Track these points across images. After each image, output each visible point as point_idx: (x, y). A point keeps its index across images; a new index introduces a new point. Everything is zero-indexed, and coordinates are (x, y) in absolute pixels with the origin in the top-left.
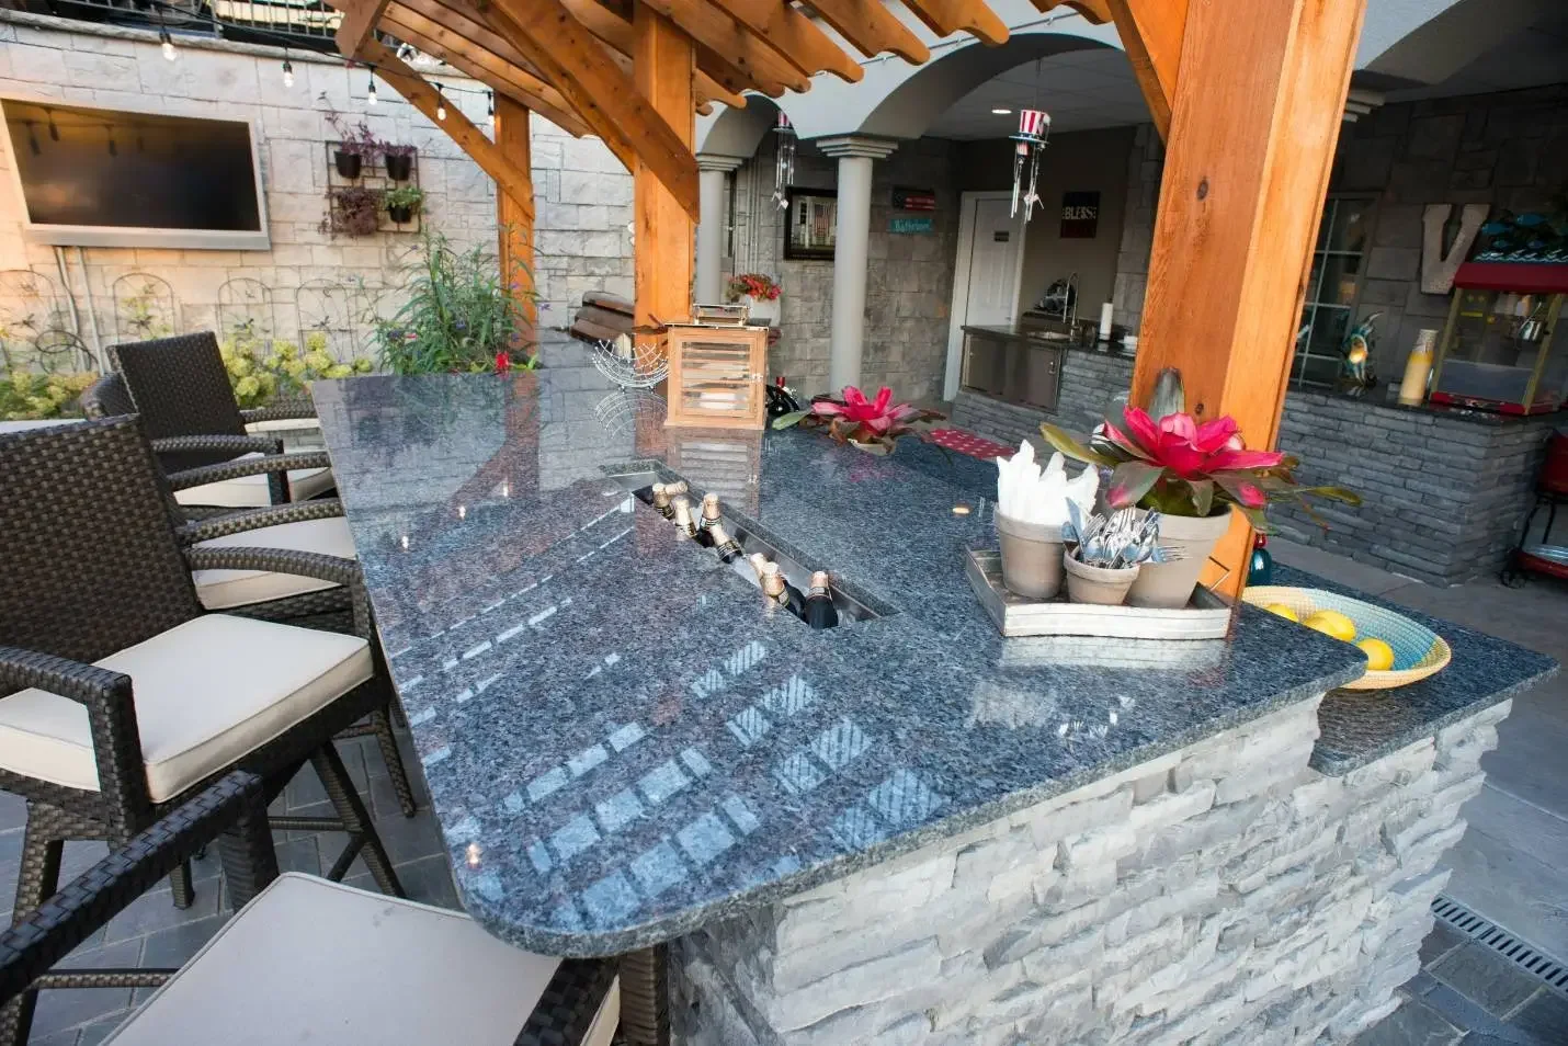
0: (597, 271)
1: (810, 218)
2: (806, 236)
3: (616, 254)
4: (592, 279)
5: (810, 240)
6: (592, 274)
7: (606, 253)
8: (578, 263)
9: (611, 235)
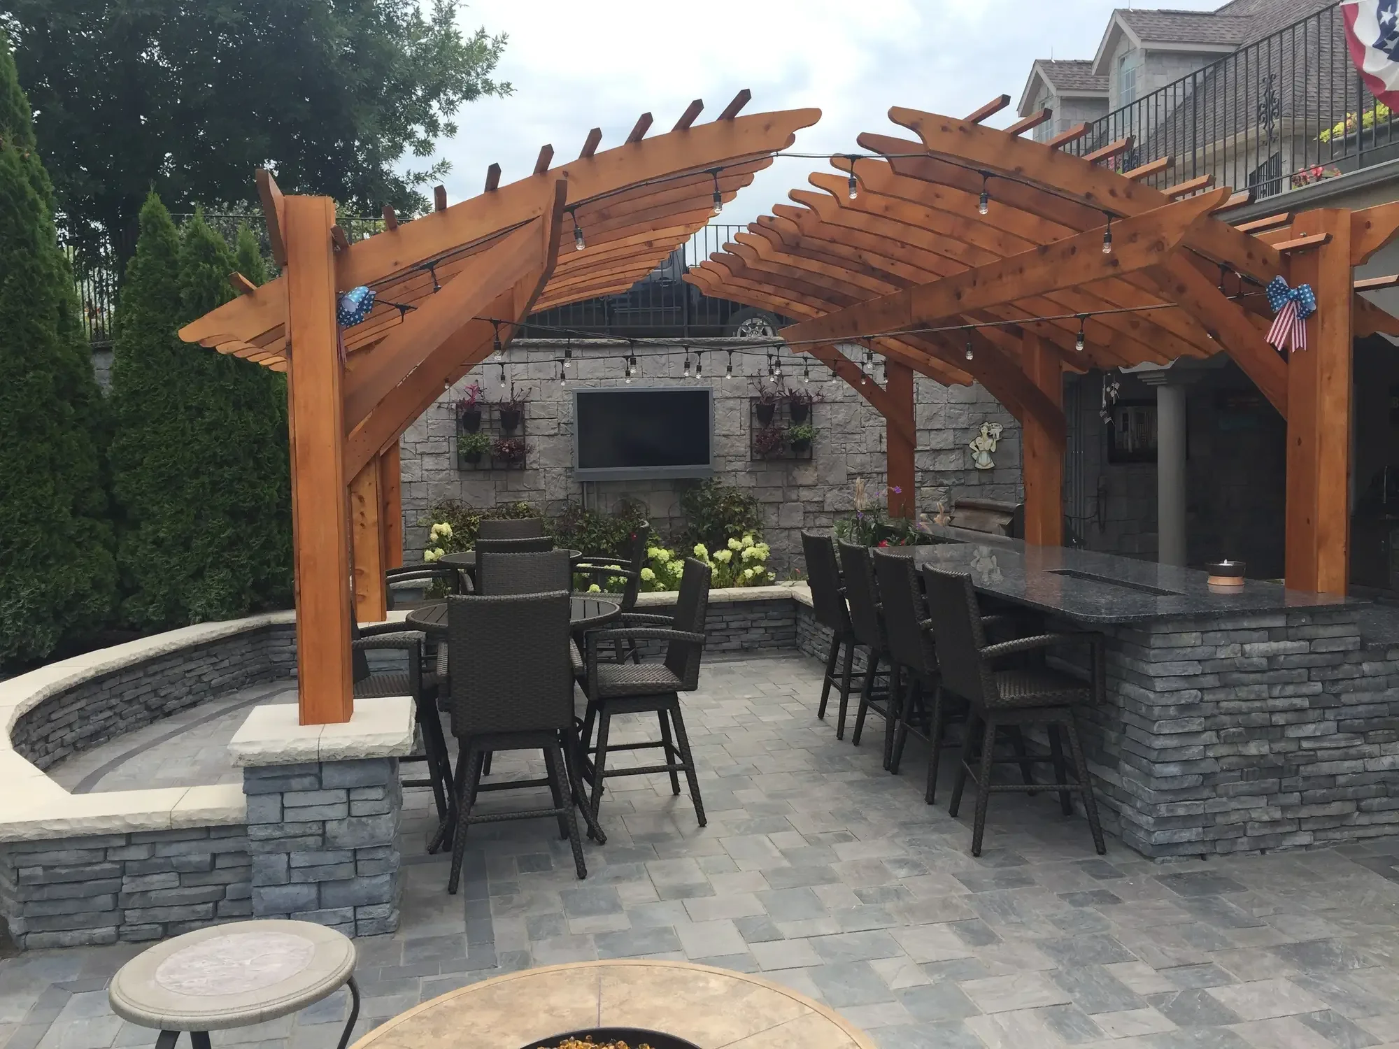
0: (945, 482)
1: (1132, 425)
2: (1129, 443)
3: (961, 467)
4: (941, 489)
5: (1133, 445)
6: (941, 485)
7: (952, 467)
8: (930, 475)
9: (957, 452)
